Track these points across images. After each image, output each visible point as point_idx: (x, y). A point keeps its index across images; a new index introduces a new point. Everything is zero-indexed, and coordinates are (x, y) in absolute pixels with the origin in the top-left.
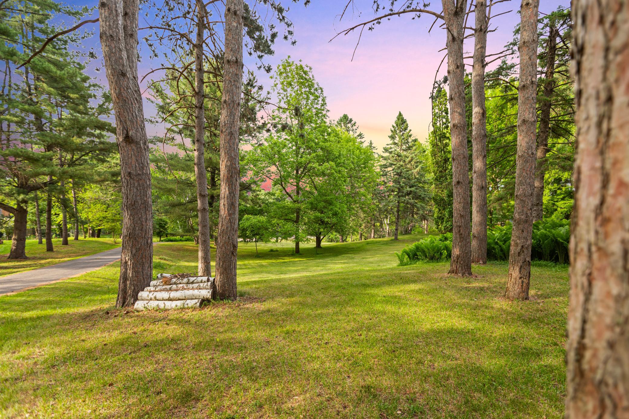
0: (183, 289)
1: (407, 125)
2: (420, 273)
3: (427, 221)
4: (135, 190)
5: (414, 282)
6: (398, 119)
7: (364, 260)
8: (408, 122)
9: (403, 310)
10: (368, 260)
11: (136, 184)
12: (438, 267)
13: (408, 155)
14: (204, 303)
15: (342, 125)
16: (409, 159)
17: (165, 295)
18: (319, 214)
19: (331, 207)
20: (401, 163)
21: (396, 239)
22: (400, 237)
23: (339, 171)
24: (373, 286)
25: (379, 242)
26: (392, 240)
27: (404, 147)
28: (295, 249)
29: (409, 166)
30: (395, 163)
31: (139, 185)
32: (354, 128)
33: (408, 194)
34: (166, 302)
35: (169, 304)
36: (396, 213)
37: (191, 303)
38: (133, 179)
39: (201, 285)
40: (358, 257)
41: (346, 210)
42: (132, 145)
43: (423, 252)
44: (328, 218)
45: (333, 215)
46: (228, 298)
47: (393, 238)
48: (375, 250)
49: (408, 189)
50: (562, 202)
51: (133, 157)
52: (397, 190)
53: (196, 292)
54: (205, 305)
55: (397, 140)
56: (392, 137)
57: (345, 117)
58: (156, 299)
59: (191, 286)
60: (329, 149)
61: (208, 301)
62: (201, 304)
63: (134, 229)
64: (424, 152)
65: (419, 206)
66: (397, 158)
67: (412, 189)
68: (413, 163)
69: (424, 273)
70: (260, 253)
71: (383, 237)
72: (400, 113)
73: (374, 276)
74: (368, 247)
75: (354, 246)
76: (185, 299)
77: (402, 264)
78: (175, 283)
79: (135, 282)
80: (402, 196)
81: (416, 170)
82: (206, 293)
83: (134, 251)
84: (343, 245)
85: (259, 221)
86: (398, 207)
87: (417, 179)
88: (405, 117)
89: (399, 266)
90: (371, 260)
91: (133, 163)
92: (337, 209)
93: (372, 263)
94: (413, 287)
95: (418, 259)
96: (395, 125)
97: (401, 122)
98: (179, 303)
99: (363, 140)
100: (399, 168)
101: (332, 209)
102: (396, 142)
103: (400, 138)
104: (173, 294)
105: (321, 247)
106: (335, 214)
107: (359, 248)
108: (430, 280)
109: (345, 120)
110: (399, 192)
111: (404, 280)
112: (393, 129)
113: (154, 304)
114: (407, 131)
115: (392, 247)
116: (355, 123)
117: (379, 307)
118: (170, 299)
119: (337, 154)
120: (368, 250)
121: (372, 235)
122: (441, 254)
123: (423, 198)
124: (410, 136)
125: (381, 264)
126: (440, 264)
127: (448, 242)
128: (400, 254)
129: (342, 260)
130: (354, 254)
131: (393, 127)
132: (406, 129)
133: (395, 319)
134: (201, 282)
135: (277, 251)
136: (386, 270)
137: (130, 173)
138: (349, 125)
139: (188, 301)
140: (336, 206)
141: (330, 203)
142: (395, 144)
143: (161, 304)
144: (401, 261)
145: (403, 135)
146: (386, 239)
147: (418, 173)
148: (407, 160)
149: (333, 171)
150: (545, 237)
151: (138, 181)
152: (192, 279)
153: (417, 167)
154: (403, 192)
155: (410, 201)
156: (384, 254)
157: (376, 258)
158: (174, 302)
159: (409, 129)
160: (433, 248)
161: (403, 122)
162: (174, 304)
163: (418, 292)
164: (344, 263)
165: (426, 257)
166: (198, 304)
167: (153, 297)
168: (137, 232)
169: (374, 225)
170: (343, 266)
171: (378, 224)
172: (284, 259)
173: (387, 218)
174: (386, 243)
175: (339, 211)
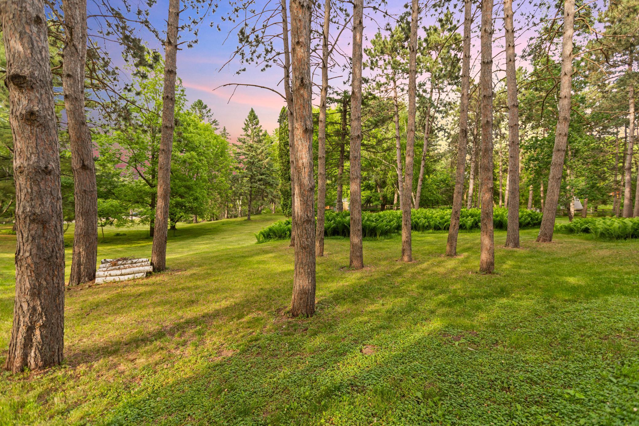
0: (129, 267)
1: (258, 121)
2: (274, 247)
3: (275, 203)
4: (89, 202)
5: (272, 252)
6: (251, 115)
7: (224, 240)
8: (259, 119)
9: (267, 266)
10: (228, 240)
11: (90, 198)
12: (284, 243)
13: (259, 146)
14: (149, 274)
15: (197, 109)
16: (260, 150)
17: (119, 272)
18: (179, 199)
19: (191, 192)
20: (254, 153)
21: (249, 219)
22: (252, 217)
23: (200, 160)
24: (248, 257)
25: (234, 222)
26: (245, 220)
27: (256, 139)
28: (149, 233)
29: (260, 157)
30: (248, 153)
31: (92, 198)
32: (209, 114)
33: (260, 180)
34: (120, 277)
35: (122, 278)
36: (248, 197)
37: (140, 275)
38: (88, 195)
39: (143, 264)
40: (217, 238)
41: (205, 195)
42: (87, 171)
43: (274, 233)
44: (189, 202)
45: (194, 200)
46: (163, 270)
47: (246, 218)
48: (232, 230)
49: (261, 177)
50: (363, 192)
51: (88, 179)
52: (249, 176)
53: (141, 268)
54: (149, 276)
55: (249, 132)
56: (245, 130)
57: (200, 102)
58: (110, 275)
59: (135, 265)
60: (191, 140)
61: (150, 273)
62: (147, 276)
63: (88, 229)
64: (272, 142)
65: (268, 191)
66: (250, 148)
67: (263, 177)
68: (263, 154)
69: (276, 247)
70: (108, 238)
71: (236, 217)
72: (252, 110)
73: (246, 251)
74: (224, 227)
75: (210, 227)
76: (134, 273)
77: (259, 242)
78: (121, 264)
79: (88, 266)
80: (255, 182)
81: (266, 161)
82: (150, 268)
83: (87, 245)
84: (198, 226)
85: (112, 206)
86: (251, 191)
87: (267, 168)
88: (256, 113)
89: (257, 243)
90: (230, 239)
91: (87, 183)
92: (198, 194)
93: (231, 242)
94: (271, 255)
95: (271, 238)
96: (248, 119)
97: (253, 117)
98: (131, 277)
99: (217, 127)
100: (251, 158)
101: (192, 194)
102: (249, 134)
103: (252, 131)
104: (124, 271)
105: (176, 229)
106: (196, 199)
107: (215, 228)
108: (280, 251)
109: (200, 105)
110: (251, 179)
111: (266, 252)
112: (246, 123)
113: (111, 279)
114: (258, 126)
115: (246, 227)
116: (210, 110)
117: (256, 266)
118: (121, 275)
119: (198, 144)
120: (225, 231)
121: (226, 216)
122: (286, 234)
123: (272, 185)
124: (261, 131)
125: (241, 243)
126: (285, 241)
127: (290, 226)
128: (257, 234)
129: (203, 241)
130: (213, 234)
131: (247, 121)
132: (257, 124)
133: (265, 270)
134: (142, 262)
135: (124, 235)
136: (247, 247)
137: (85, 191)
138: (204, 111)
139: (136, 275)
140: (196, 192)
141: (189, 188)
142: (248, 136)
143: (117, 279)
144: (258, 239)
145: (255, 128)
146: (239, 219)
147: (268, 163)
148: (259, 151)
149: (194, 160)
150: (339, 222)
151: (91, 196)
152: (134, 261)
153: (267, 158)
154: (255, 179)
155: (261, 187)
156: (241, 233)
157: (234, 238)
158: (126, 276)
159: (260, 124)
160: (281, 230)
161: (255, 117)
162: (126, 277)
163: (275, 257)
164: (207, 244)
165: (276, 236)
166: (145, 275)
167: (108, 274)
168: (90, 231)
169: (228, 206)
170: (208, 246)
171: (231, 205)
172: (139, 243)
173: (239, 199)
174: (241, 223)
175: (200, 196)
